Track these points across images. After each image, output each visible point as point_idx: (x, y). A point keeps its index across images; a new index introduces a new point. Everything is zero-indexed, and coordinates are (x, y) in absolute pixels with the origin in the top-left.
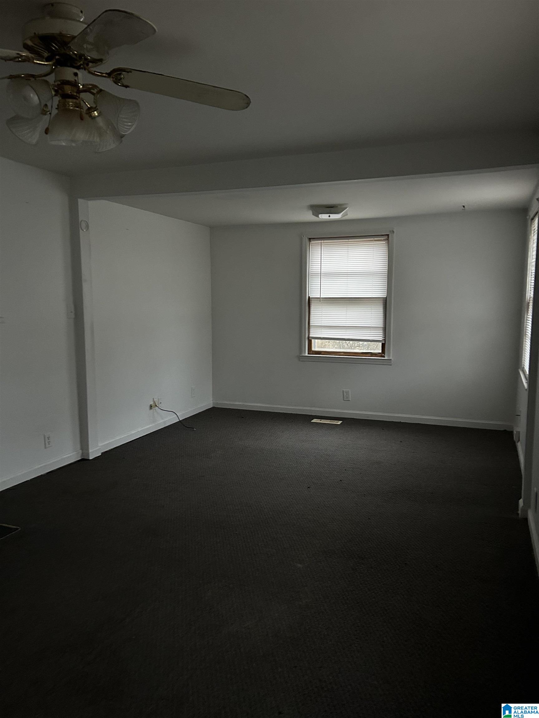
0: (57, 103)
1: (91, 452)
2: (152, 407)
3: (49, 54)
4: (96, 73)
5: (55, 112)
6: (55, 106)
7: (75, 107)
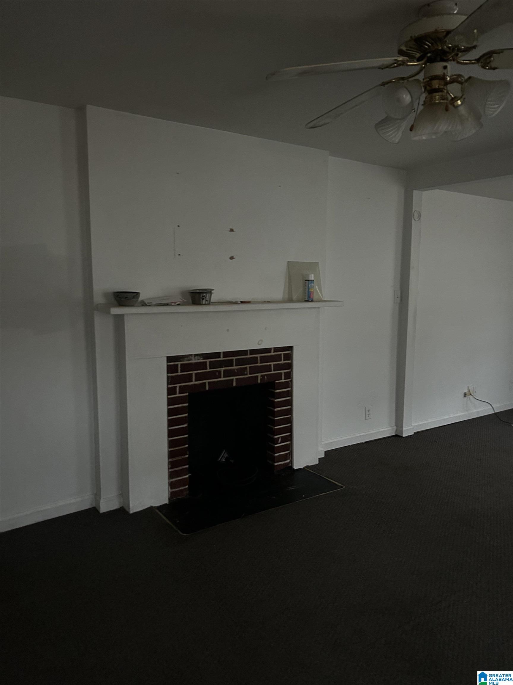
0: (424, 99)
1: (405, 430)
2: (467, 396)
3: (422, 54)
4: (465, 62)
5: (421, 108)
6: (422, 102)
7: (441, 100)
